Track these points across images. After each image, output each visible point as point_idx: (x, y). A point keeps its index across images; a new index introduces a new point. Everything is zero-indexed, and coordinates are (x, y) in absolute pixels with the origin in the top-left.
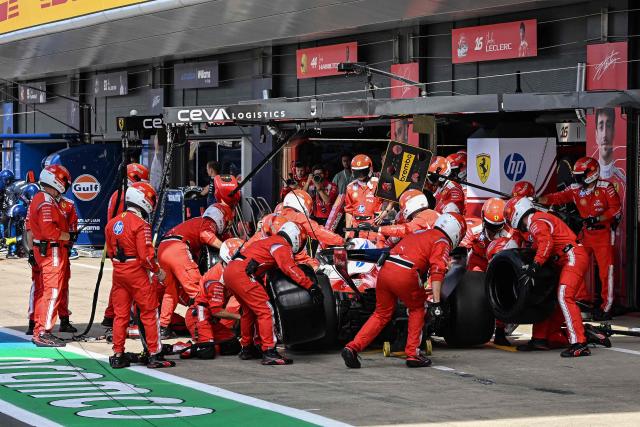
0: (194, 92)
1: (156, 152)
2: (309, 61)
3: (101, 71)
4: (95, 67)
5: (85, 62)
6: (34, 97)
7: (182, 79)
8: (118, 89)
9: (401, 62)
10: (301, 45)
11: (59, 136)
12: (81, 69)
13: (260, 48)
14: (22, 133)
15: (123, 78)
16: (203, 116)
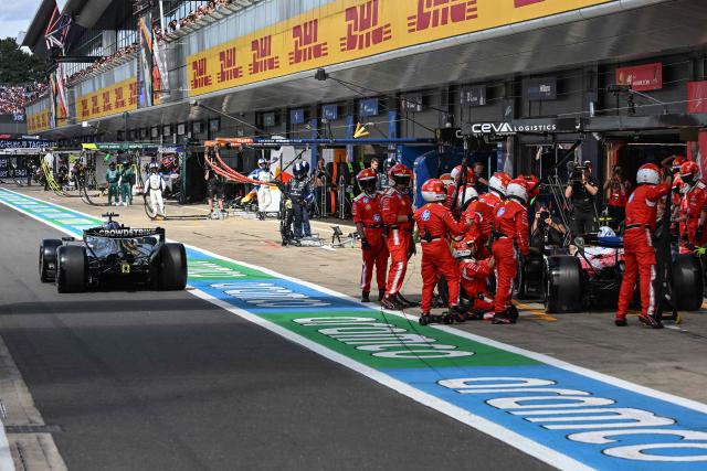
0: (538, 104)
1: (508, 154)
2: (626, 78)
3: (466, 85)
4: (461, 81)
5: (454, 78)
6: (413, 106)
7: (528, 91)
8: (478, 101)
9: (695, 80)
10: (619, 65)
11: (425, 141)
12: (450, 83)
13: (588, 66)
14: (404, 138)
15: (482, 90)
16: (492, 129)
